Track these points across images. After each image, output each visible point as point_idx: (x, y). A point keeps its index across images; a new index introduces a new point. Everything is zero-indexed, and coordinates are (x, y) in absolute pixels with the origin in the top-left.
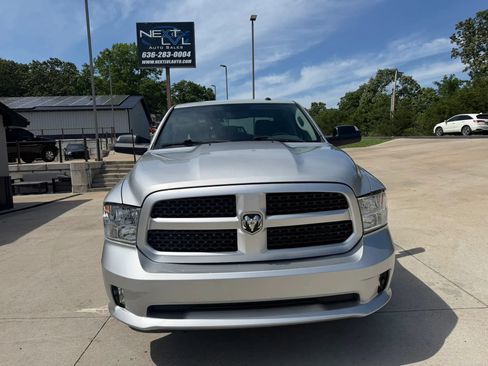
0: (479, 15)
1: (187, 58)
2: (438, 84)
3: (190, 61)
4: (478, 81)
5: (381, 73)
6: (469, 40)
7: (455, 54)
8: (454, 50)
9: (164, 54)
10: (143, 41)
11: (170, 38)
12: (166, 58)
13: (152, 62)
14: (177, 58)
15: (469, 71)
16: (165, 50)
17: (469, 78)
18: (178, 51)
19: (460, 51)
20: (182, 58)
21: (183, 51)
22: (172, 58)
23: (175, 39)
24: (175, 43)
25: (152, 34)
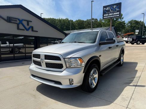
1: (118, 14)
9: (111, 14)
10: (105, 11)
11: (113, 9)
12: (111, 15)
13: (107, 17)
14: (115, 15)
16: (111, 13)
18: (115, 12)
20: (116, 15)
21: (116, 12)
22: (113, 15)
23: (114, 9)
24: (114, 10)
25: (107, 9)
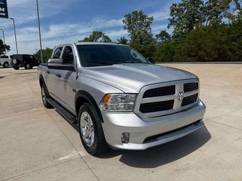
0: (133, 12)
1: (2, 12)
2: (118, 40)
3: (4, 14)
4: (134, 40)
5: (94, 33)
6: (130, 23)
7: (125, 28)
8: (124, 27)
15: (130, 36)
17: (131, 39)
19: (127, 27)
